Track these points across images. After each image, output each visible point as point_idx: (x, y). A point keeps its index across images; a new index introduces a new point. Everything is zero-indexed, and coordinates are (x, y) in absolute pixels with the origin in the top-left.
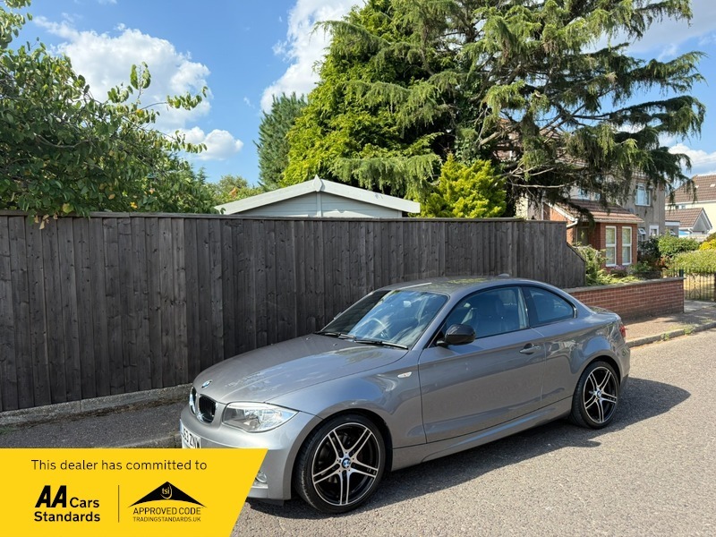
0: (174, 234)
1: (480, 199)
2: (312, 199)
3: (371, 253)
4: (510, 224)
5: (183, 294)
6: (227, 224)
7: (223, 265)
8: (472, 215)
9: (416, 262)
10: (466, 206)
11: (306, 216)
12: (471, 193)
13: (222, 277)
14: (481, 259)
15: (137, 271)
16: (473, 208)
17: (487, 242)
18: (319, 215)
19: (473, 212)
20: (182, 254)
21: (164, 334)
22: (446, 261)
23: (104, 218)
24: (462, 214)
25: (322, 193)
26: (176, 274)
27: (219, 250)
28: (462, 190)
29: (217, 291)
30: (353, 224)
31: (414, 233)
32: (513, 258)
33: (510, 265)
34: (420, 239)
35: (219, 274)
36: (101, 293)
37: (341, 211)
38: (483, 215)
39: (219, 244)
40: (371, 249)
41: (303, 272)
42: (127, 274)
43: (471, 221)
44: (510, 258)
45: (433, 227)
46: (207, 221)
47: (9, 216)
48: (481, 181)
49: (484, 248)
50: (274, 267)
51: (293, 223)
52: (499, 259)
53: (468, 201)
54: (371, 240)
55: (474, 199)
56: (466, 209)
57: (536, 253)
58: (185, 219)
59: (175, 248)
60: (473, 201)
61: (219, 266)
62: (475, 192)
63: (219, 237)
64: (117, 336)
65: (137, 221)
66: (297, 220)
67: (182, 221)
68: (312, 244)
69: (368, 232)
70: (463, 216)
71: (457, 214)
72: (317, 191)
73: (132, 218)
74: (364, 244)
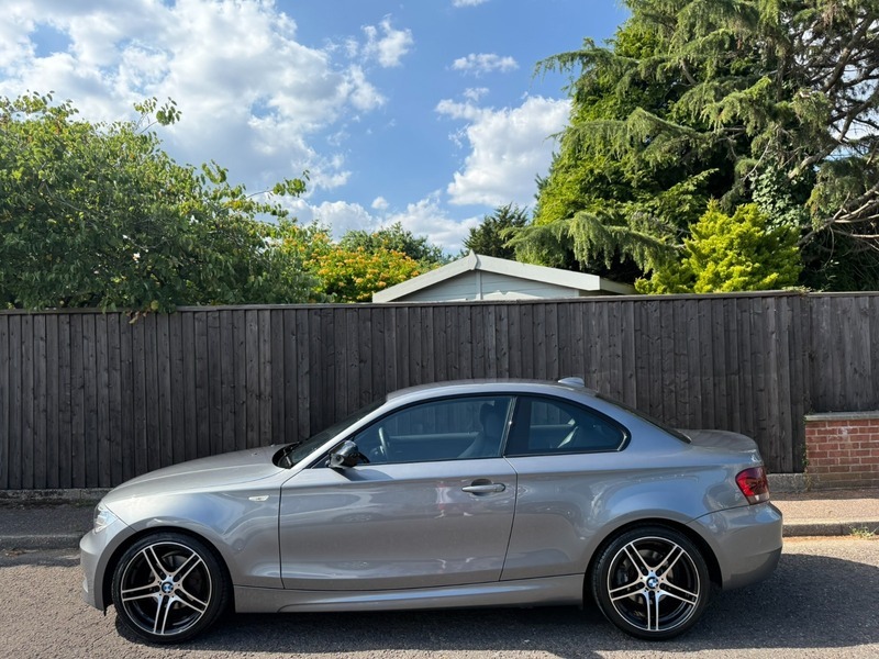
0: (261, 327)
1: (740, 263)
3: (505, 346)
4: (771, 300)
5: (268, 389)
6: (316, 314)
7: (310, 360)
8: (725, 289)
9: (581, 359)
10: (717, 274)
11: (464, 300)
12: (726, 255)
13: (310, 372)
14: (709, 356)
15: (225, 363)
16: (729, 277)
18: (478, 298)
19: (728, 282)
20: (268, 346)
21: (249, 429)
22: (637, 358)
23: (195, 312)
24: (710, 287)
26: (262, 367)
27: (306, 343)
28: (714, 251)
29: (304, 387)
30: (478, 309)
31: (578, 319)
32: (779, 357)
35: (307, 369)
36: (192, 385)
38: (744, 288)
39: (306, 336)
40: (504, 340)
41: (406, 368)
42: (215, 367)
43: (725, 298)
44: (773, 355)
46: (295, 312)
47: (83, 314)
48: (740, 236)
50: (369, 362)
51: (395, 311)
52: (748, 356)
53: (722, 268)
54: (505, 328)
55: (731, 264)
56: (717, 280)
58: (271, 310)
59: (262, 340)
60: (728, 268)
61: (307, 360)
62: (730, 253)
63: (307, 330)
65: (224, 314)
67: (268, 313)
68: (419, 334)
69: (501, 319)
70: (710, 291)
71: (702, 287)
72: (472, 269)
73: (219, 311)
74: (493, 333)
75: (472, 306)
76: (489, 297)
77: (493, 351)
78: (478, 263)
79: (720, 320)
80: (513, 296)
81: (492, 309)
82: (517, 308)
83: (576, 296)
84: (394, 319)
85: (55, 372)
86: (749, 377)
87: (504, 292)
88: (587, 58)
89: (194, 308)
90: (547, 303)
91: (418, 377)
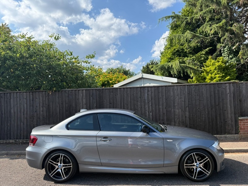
0: (83, 94)
1: (218, 74)
2: (141, 80)
3: (150, 99)
4: (227, 84)
6: (98, 91)
7: (96, 103)
8: (214, 81)
9: (172, 102)
10: (212, 77)
11: (139, 86)
12: (214, 72)
14: (209, 101)
15: (74, 105)
16: (215, 78)
18: (143, 85)
19: (215, 79)
20: (85, 100)
22: (188, 102)
23: (65, 91)
24: (210, 81)
26: (83, 105)
27: (95, 99)
28: (211, 70)
31: (171, 91)
34: (174, 93)
35: (95, 106)
36: (65, 111)
38: (220, 81)
39: (95, 97)
40: (150, 97)
41: (122, 105)
42: (71, 105)
43: (214, 84)
44: (228, 100)
46: (92, 90)
47: (36, 92)
48: (218, 66)
50: (112, 104)
52: (221, 100)
53: (213, 75)
54: (150, 94)
55: (216, 74)
56: (212, 79)
58: (86, 90)
59: (83, 98)
60: (215, 75)
61: (95, 103)
62: (215, 71)
63: (95, 95)
65: (73, 91)
67: (85, 91)
68: (126, 96)
69: (149, 91)
71: (208, 81)
72: (141, 77)
73: (72, 90)
74: (147, 95)
75: (141, 88)
76: (146, 85)
77: (147, 100)
78: (143, 76)
79: (212, 90)
80: (152, 85)
81: (146, 88)
82: (154, 88)
83: (171, 84)
85: (29, 108)
87: (150, 84)
88: (173, 17)
89: (65, 90)
90: (162, 86)
91: (126, 108)
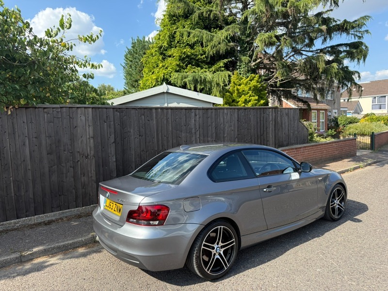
0: (86, 117)
1: (253, 96)
2: (162, 96)
3: (198, 127)
5: (92, 152)
6: (117, 111)
7: (115, 135)
8: (250, 105)
9: (222, 132)
10: (246, 100)
12: (248, 93)
13: (115, 142)
14: (256, 129)
15: (65, 139)
16: (250, 101)
17: (259, 120)
18: (166, 105)
19: (250, 103)
20: (91, 129)
21: (82, 175)
22: (238, 131)
23: (44, 108)
24: (244, 104)
25: (167, 93)
26: (88, 140)
27: (112, 127)
28: (244, 91)
29: (112, 150)
30: (187, 111)
31: (221, 115)
32: (272, 129)
33: (271, 132)
34: (223, 119)
35: (113, 140)
36: (44, 153)
37: (178, 103)
38: (255, 105)
39: (112, 123)
40: (197, 124)
41: (160, 138)
42: (59, 141)
43: (249, 109)
45: (230, 112)
46: (105, 109)
48: (254, 86)
49: (257, 123)
50: (144, 136)
51: (154, 110)
52: (265, 129)
53: (247, 97)
54: (198, 119)
55: (250, 96)
56: (246, 102)
57: (283, 126)
58: (92, 108)
59: (87, 125)
61: (113, 136)
62: (251, 92)
63: (112, 119)
64: (54, 178)
65: (64, 110)
66: (156, 109)
67: (90, 110)
68: (165, 122)
69: (196, 115)
70: (244, 106)
71: (241, 104)
72: (165, 91)
73: (61, 108)
74: (194, 122)
76: (171, 105)
77: (194, 129)
78: (168, 89)
81: (193, 111)
82: (202, 110)
84: (154, 114)
86: (265, 137)
91: (165, 142)
